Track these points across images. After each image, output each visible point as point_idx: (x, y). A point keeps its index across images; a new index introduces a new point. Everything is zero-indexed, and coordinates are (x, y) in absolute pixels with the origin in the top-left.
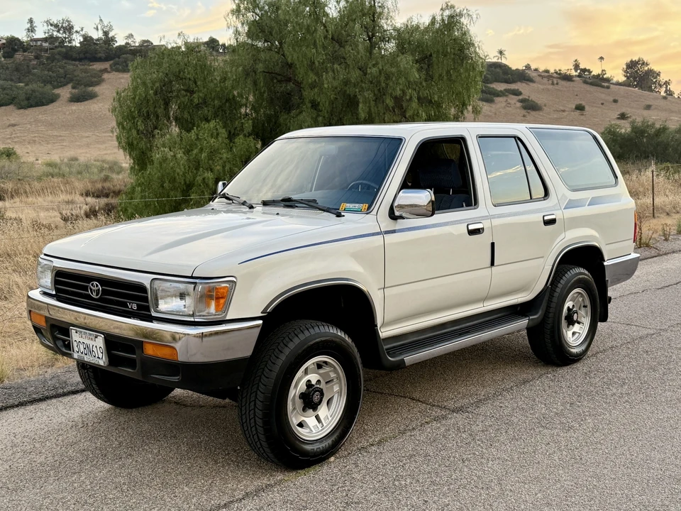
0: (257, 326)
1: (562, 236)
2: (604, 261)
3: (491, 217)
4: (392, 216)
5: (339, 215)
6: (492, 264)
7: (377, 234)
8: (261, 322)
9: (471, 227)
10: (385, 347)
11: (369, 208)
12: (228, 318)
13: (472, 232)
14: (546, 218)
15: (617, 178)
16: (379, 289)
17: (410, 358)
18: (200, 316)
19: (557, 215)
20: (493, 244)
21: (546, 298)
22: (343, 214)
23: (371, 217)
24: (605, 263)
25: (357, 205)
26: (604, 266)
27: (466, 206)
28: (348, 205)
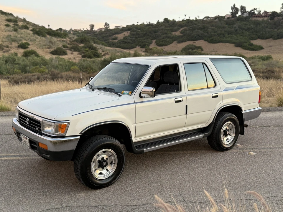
0: (78, 138)
1: (221, 102)
2: (242, 111)
3: (186, 95)
4: (140, 96)
5: (120, 96)
6: (186, 113)
7: (133, 103)
8: (79, 137)
9: (176, 100)
10: (135, 145)
11: (131, 94)
12: (66, 135)
13: (176, 102)
14: (213, 95)
15: (252, 77)
16: (133, 124)
17: (146, 150)
18: (56, 134)
19: (219, 94)
20: (187, 106)
21: (213, 126)
22: (121, 95)
23: (132, 97)
24: (243, 112)
25: (128, 92)
26: (242, 113)
27: (177, 91)
28: (125, 91)
